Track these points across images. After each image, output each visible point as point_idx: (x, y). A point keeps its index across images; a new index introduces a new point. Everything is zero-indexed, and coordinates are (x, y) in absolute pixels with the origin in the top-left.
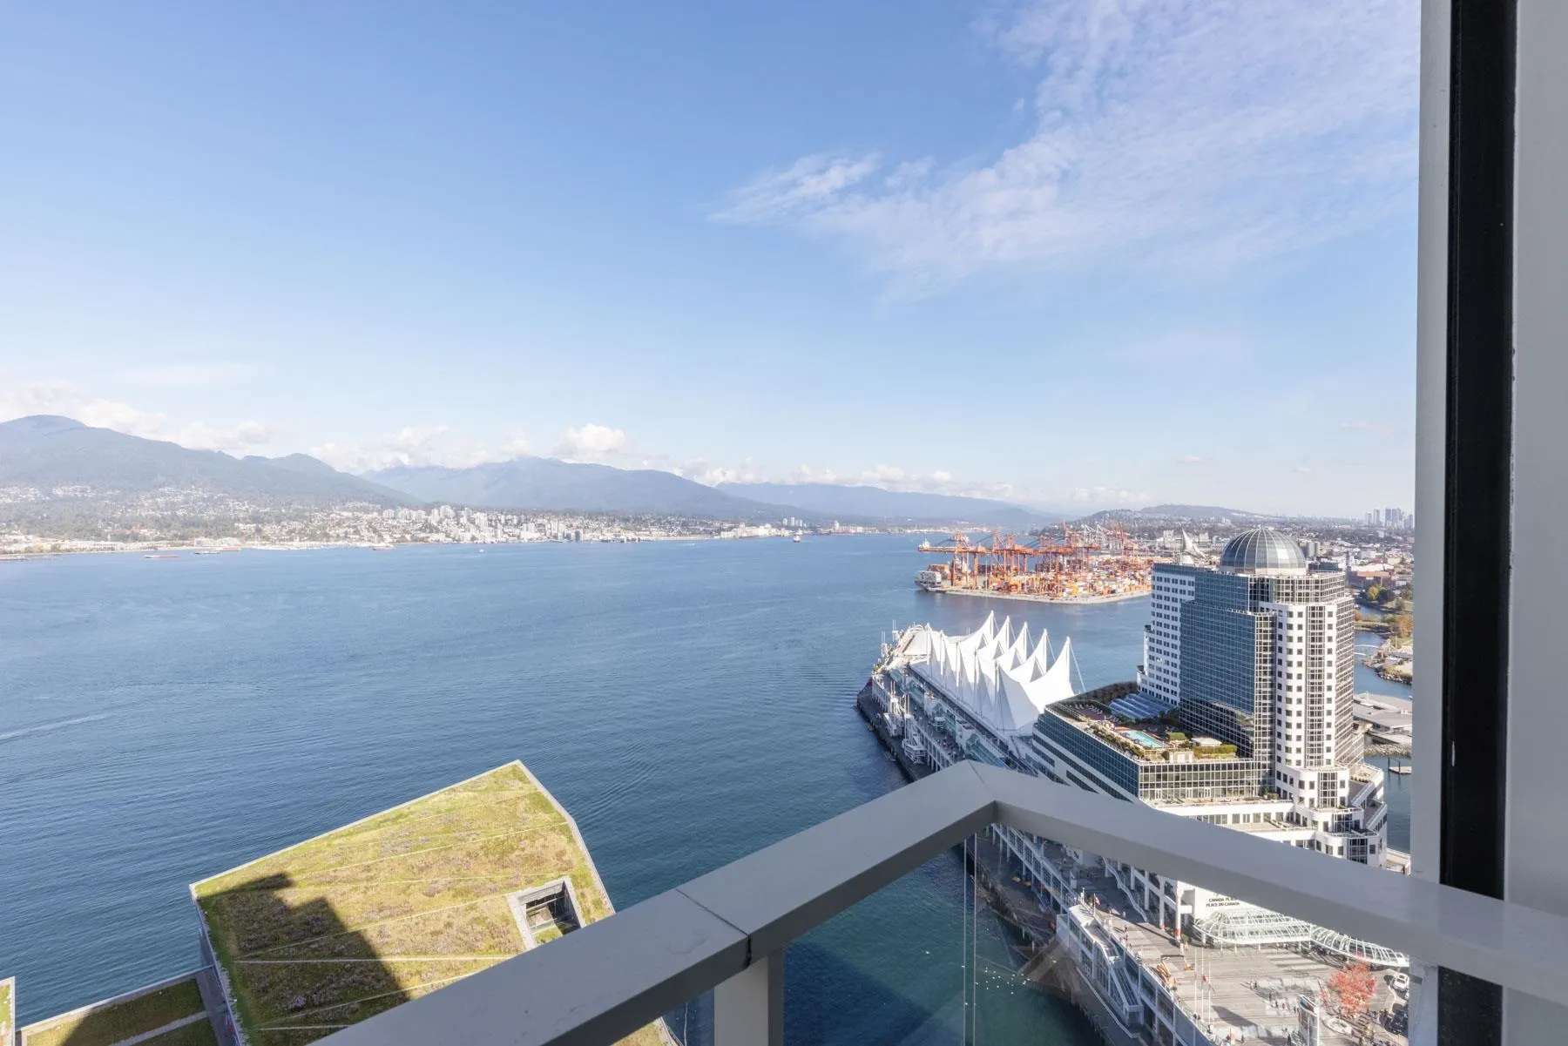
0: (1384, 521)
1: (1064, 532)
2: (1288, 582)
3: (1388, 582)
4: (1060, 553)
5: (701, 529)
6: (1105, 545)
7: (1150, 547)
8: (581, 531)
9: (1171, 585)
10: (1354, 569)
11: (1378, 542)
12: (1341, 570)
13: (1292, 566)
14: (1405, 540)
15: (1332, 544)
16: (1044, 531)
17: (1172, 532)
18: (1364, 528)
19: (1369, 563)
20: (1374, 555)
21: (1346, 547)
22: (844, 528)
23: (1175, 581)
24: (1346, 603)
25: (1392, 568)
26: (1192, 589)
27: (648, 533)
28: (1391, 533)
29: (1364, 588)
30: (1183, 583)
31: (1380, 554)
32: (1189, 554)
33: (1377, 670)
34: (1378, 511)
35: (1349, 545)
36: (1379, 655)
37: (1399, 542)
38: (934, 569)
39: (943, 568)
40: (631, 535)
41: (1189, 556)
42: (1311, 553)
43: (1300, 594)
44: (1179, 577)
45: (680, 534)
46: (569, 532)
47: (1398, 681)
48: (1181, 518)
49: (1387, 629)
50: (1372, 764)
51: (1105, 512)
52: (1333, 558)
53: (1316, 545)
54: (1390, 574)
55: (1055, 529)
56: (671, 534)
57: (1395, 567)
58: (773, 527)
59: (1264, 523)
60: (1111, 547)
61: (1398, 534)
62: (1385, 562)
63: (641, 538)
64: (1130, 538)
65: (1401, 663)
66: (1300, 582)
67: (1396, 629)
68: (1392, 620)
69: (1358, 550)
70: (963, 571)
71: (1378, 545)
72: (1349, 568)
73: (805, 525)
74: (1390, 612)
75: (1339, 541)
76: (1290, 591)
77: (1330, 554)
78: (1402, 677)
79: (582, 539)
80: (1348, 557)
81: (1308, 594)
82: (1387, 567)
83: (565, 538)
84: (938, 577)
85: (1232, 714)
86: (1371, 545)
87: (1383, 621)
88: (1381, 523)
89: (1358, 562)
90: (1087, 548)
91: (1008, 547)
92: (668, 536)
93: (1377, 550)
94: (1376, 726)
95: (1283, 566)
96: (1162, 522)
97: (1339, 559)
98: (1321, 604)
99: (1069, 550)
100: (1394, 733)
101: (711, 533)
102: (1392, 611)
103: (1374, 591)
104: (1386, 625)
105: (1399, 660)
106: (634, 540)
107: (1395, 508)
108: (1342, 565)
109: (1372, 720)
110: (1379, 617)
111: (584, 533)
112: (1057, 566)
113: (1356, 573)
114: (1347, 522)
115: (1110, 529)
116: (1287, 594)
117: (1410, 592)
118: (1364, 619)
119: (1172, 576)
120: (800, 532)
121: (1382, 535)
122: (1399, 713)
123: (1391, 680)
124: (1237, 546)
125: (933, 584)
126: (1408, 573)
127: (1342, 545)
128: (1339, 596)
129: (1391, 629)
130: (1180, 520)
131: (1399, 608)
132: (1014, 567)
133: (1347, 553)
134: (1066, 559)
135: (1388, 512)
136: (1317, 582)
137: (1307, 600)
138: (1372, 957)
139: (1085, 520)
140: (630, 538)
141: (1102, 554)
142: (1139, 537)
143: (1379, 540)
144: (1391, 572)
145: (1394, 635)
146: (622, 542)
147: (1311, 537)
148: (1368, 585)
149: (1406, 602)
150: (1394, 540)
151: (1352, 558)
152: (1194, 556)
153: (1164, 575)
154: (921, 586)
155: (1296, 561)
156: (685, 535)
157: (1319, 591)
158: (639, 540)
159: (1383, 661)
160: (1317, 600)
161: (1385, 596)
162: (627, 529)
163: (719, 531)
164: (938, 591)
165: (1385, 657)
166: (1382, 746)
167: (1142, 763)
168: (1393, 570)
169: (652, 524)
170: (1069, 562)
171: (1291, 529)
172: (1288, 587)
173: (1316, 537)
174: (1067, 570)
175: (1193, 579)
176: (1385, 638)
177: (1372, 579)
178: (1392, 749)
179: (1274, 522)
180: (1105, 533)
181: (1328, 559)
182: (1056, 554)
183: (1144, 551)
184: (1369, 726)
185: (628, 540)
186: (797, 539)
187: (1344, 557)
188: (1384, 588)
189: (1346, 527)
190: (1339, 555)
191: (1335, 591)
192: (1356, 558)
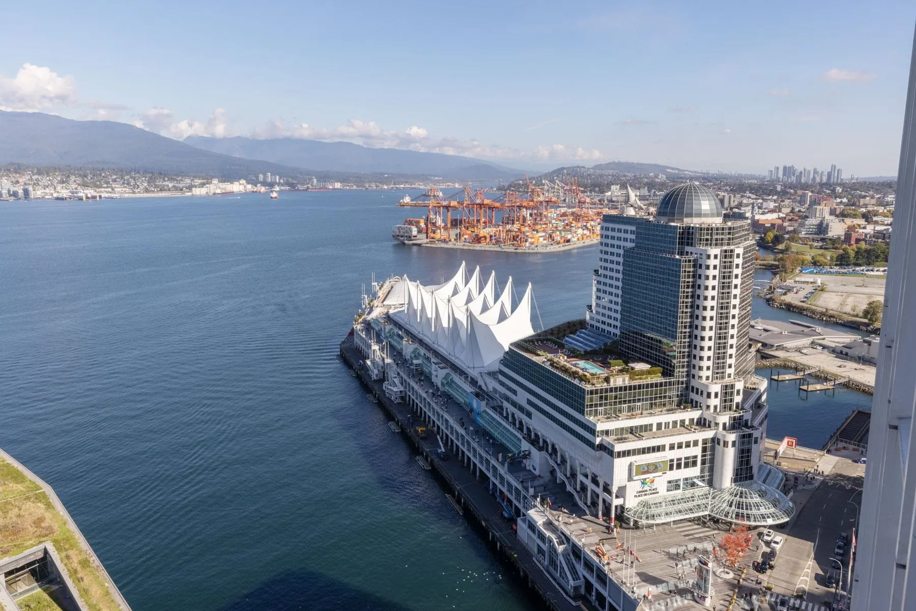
0: (781, 177)
1: (527, 187)
2: (708, 229)
3: (781, 227)
4: (524, 207)
5: (170, 185)
6: (562, 199)
7: (600, 201)
8: (30, 188)
9: (616, 234)
10: (757, 217)
11: (776, 194)
12: (747, 218)
13: (712, 215)
14: (796, 192)
15: (742, 196)
16: (510, 186)
17: (618, 187)
18: (766, 183)
19: (768, 212)
20: (772, 205)
21: (753, 199)
22: (321, 185)
23: (620, 231)
24: (750, 246)
25: (784, 216)
26: (633, 237)
27: (110, 190)
28: (785, 187)
29: (763, 233)
30: (626, 231)
31: (777, 205)
32: (632, 206)
33: (768, 300)
34: (778, 168)
35: (755, 197)
36: (771, 287)
37: (791, 194)
38: (411, 223)
39: (418, 222)
40: (90, 192)
41: (632, 208)
42: (726, 205)
43: (717, 240)
44: (623, 227)
45: (147, 190)
46: (16, 189)
47: (783, 308)
48: (626, 173)
49: (777, 266)
50: (760, 375)
51: (563, 169)
52: (742, 209)
53: (730, 198)
54: (783, 221)
55: (519, 184)
56: (136, 191)
57: (787, 215)
58: (248, 183)
59: (691, 179)
60: (567, 201)
61: (790, 188)
62: (780, 211)
63: (103, 195)
64: (583, 192)
65: (785, 294)
66: (717, 229)
67: (784, 266)
68: (782, 259)
69: (760, 201)
70: (437, 225)
71: (775, 197)
72: (753, 217)
73: (282, 181)
74: (781, 253)
75: (748, 194)
76: (709, 237)
77: (740, 205)
78: (785, 304)
79: (32, 196)
80: (753, 208)
81: (722, 239)
82: (781, 215)
83: (10, 195)
84: (414, 231)
85: (660, 342)
86: (770, 197)
87: (775, 260)
88: (779, 178)
89: (761, 211)
90: (547, 202)
91: (478, 201)
92: (134, 193)
93: (775, 201)
94: (764, 345)
95: (706, 215)
96: (610, 177)
97: (747, 209)
98: (732, 247)
99: (531, 203)
100: (776, 350)
101: (181, 190)
102: (782, 252)
103: (770, 236)
104: (777, 263)
105: (784, 291)
106: (94, 197)
107: (790, 165)
108: (748, 215)
109: (763, 341)
110: (772, 257)
111: (34, 190)
112: (521, 218)
113: (758, 220)
114: (753, 177)
115: (567, 185)
116: (707, 240)
117: (796, 236)
118: (761, 259)
119: (617, 226)
120: (277, 188)
121: (779, 188)
122: (781, 333)
123: (777, 307)
124: (670, 199)
125: (409, 238)
126: (796, 220)
127: (749, 197)
128: (745, 240)
129: (780, 266)
130: (625, 176)
131: (787, 249)
132: (483, 220)
133: (753, 204)
134: (529, 212)
135: (785, 168)
136: (730, 228)
137: (722, 244)
138: (750, 521)
139: (546, 176)
140: (89, 196)
141: (560, 207)
142: (591, 191)
143: (777, 193)
144: (783, 219)
145: (782, 271)
146: (81, 199)
147: (726, 190)
148: (766, 230)
149: (792, 244)
150: (787, 193)
151: (756, 208)
152: (635, 208)
153: (611, 225)
154: (398, 239)
155: (715, 211)
156: (153, 192)
157: (731, 236)
158: (100, 197)
159: (773, 292)
160: (729, 244)
161: (777, 239)
162: (85, 185)
163: (190, 188)
164: (414, 244)
165: (774, 289)
166: (767, 360)
167: (588, 387)
168: (785, 218)
169: (115, 181)
170: (531, 215)
171: (712, 184)
172: (707, 234)
173: (731, 190)
174: (529, 222)
175: (634, 228)
176: (775, 274)
177: (769, 225)
178: (774, 362)
179: (700, 177)
180: (563, 188)
181: (739, 209)
182: (520, 207)
183: (594, 204)
184: (760, 345)
185: (87, 198)
186: (274, 195)
187: (750, 208)
188: (777, 233)
189: (753, 181)
190: (747, 205)
191: (742, 236)
192: (759, 208)
